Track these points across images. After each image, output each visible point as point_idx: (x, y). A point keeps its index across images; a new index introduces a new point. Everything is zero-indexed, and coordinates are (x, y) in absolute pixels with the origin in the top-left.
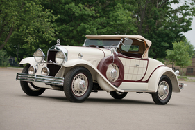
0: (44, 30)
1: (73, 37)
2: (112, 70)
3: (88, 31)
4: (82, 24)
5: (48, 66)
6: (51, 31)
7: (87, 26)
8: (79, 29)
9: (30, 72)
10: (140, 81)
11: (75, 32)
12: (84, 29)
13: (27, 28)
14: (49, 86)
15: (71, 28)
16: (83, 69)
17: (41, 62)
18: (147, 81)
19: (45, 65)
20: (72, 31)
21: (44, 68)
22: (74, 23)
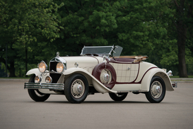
0: (43, 24)
1: (84, 31)
2: (105, 74)
3: (103, 21)
4: (95, 12)
5: (51, 74)
6: (54, 25)
7: (101, 14)
8: (91, 20)
9: (36, 81)
10: (133, 82)
11: (86, 24)
12: (99, 19)
13: (20, 23)
14: (53, 92)
15: (81, 19)
16: (79, 76)
17: (45, 72)
18: (140, 83)
19: (48, 74)
20: (81, 23)
21: (48, 77)
22: (83, 11)
